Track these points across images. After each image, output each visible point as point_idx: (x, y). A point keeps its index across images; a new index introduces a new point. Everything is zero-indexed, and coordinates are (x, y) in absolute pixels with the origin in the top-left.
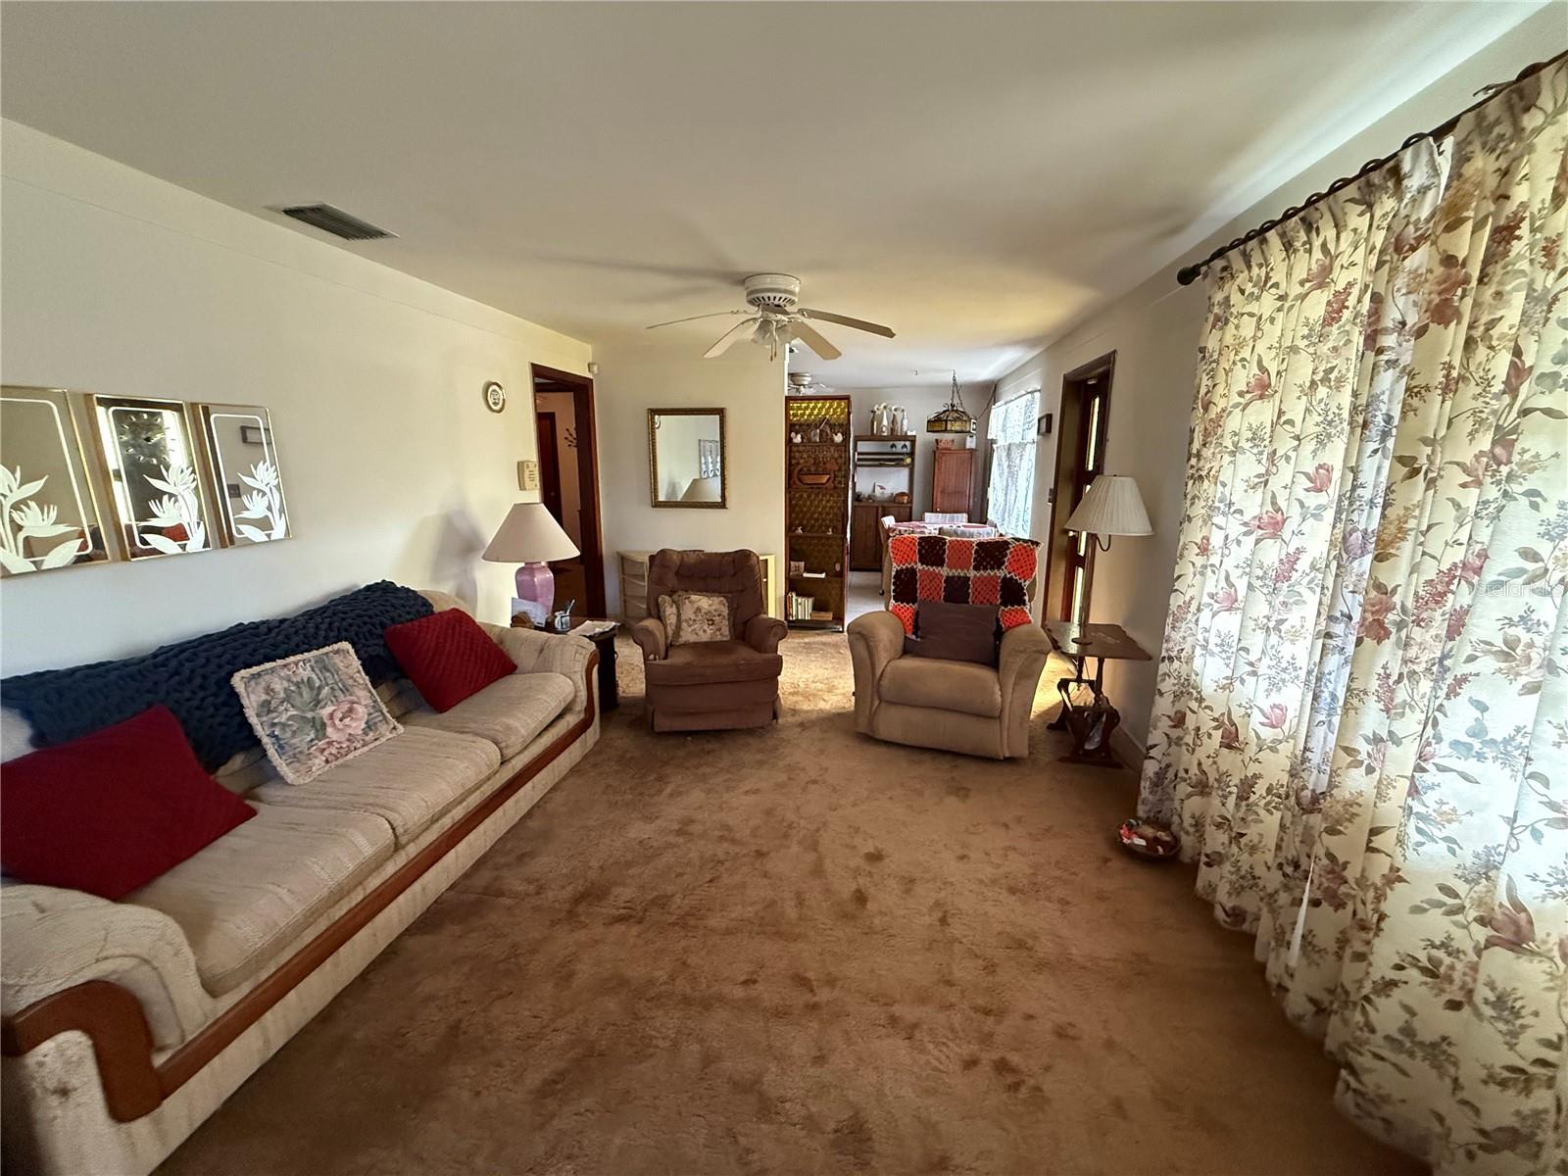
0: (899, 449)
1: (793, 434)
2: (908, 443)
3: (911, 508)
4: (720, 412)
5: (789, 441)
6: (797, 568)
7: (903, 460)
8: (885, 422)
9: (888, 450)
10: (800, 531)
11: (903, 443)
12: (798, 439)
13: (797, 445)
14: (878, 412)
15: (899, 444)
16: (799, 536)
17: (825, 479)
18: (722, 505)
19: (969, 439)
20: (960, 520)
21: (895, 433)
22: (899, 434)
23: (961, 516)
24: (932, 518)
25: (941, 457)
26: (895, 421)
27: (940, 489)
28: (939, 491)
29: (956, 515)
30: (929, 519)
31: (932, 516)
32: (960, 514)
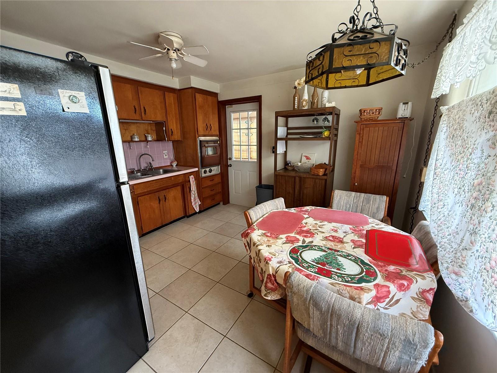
0: (321, 123)
2: (330, 118)
7: (321, 133)
8: (306, 97)
9: (311, 125)
11: (324, 117)
14: (299, 87)
15: (321, 118)
19: (402, 107)
20: (376, 205)
21: (315, 106)
22: (319, 106)
23: (378, 200)
24: (340, 198)
25: (363, 129)
26: (316, 94)
27: (360, 163)
28: (358, 166)
29: (372, 196)
30: (338, 197)
31: (340, 196)
32: (378, 197)
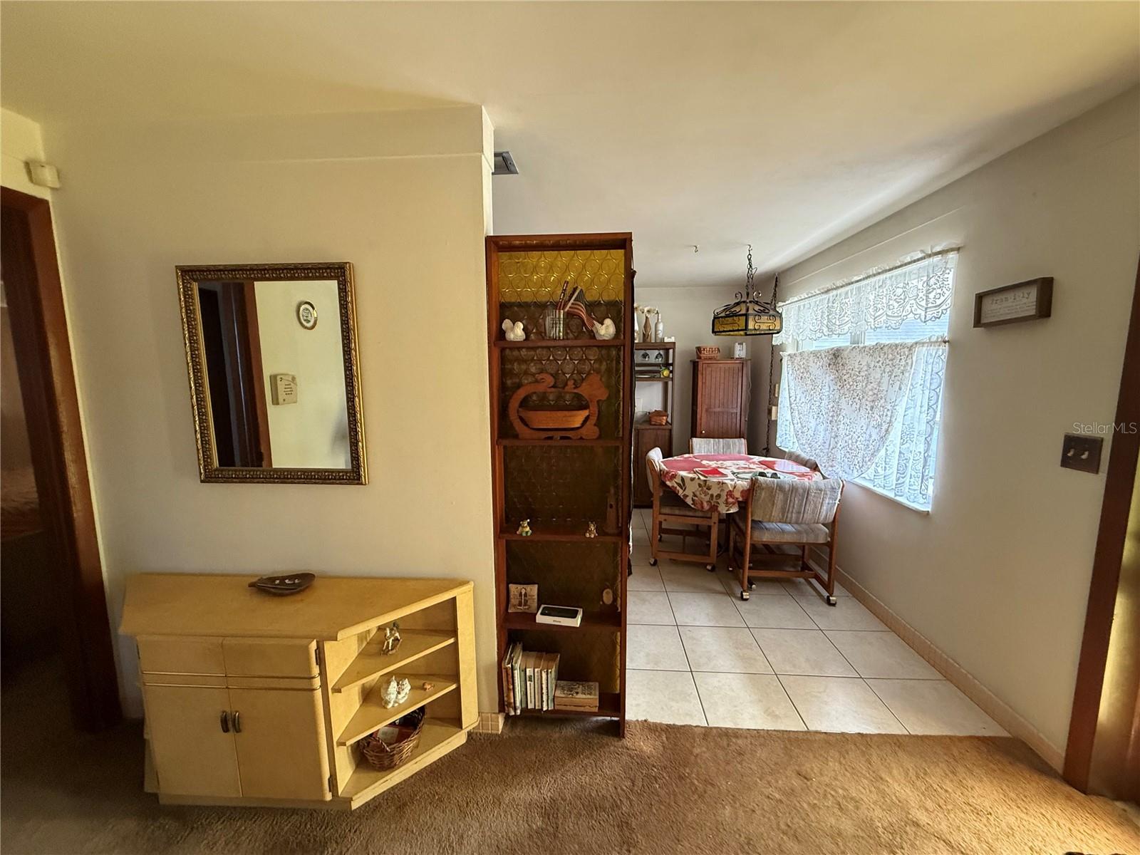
0: (652, 359)
1: (507, 324)
2: (663, 352)
3: (671, 430)
4: (338, 272)
5: (497, 337)
6: (524, 599)
7: (659, 372)
10: (526, 529)
11: (657, 352)
12: (516, 332)
13: (516, 346)
15: (653, 354)
16: (525, 542)
17: (577, 419)
18: (353, 476)
19: (737, 347)
20: (737, 449)
21: (649, 340)
22: (653, 341)
23: (737, 444)
24: (700, 447)
25: (706, 369)
26: (648, 325)
27: (705, 407)
28: (704, 410)
29: (731, 441)
30: (698, 446)
31: (700, 444)
32: (736, 440)
